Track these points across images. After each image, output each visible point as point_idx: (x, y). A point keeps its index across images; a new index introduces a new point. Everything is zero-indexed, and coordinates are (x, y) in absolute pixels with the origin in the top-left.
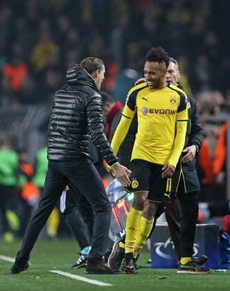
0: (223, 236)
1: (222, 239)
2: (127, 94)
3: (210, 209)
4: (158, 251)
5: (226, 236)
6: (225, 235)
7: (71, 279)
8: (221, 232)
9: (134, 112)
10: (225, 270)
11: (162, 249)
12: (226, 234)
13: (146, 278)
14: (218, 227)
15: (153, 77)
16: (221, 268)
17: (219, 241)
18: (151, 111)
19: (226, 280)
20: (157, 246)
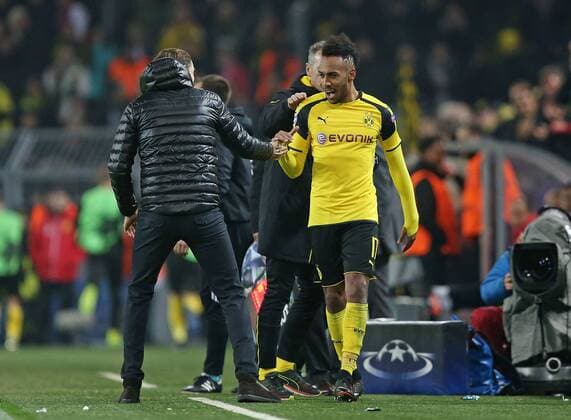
0: (474, 340)
1: (472, 346)
2: (294, 112)
3: (452, 295)
4: (367, 365)
5: (479, 341)
6: (477, 339)
7: (224, 412)
8: (472, 334)
9: (307, 142)
10: (478, 397)
11: (373, 362)
12: (479, 337)
13: (347, 410)
14: (466, 327)
15: (335, 81)
16: (472, 394)
17: (467, 349)
18: (332, 138)
19: (479, 413)
20: (366, 358)
